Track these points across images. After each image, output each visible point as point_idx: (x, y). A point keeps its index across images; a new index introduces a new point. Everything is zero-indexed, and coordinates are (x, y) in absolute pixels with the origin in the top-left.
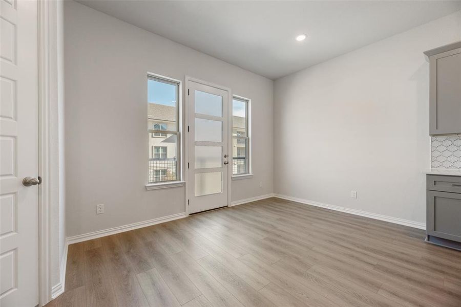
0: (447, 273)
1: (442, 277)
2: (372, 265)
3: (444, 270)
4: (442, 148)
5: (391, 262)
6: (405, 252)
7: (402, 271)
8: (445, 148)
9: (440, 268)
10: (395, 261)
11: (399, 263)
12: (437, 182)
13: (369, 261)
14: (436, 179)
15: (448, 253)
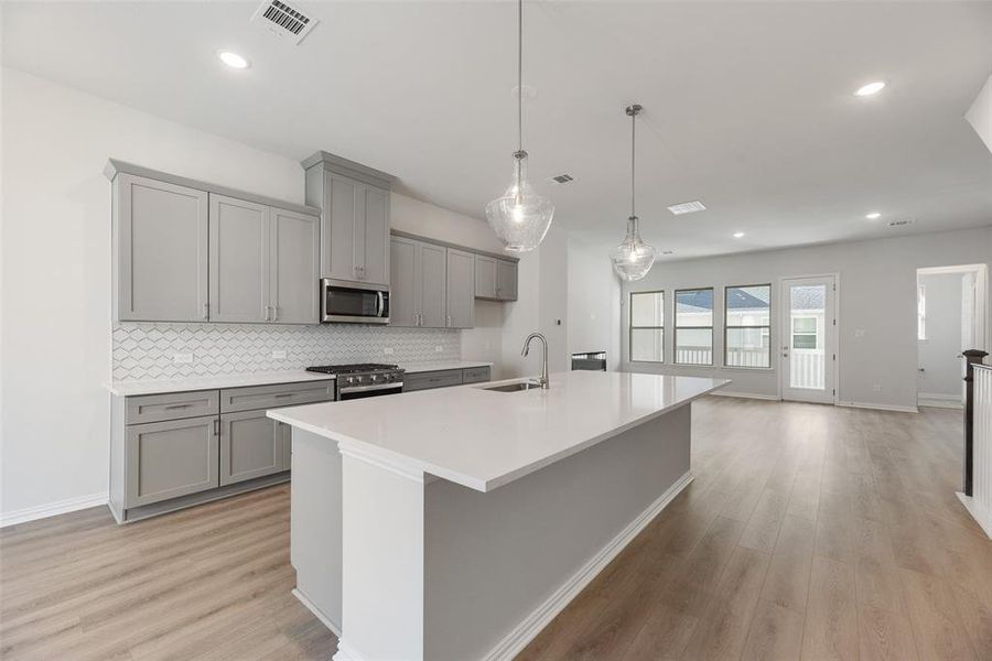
0: (188, 551)
1: (186, 561)
2: (73, 627)
3: (181, 550)
4: (130, 345)
5: (102, 596)
6: (105, 562)
7: (133, 595)
8: (135, 345)
9: (174, 551)
10: (108, 589)
11: (115, 586)
12: (143, 409)
13: (61, 625)
14: (141, 402)
15: (165, 524)
